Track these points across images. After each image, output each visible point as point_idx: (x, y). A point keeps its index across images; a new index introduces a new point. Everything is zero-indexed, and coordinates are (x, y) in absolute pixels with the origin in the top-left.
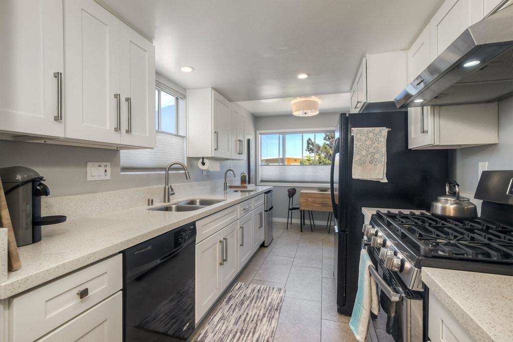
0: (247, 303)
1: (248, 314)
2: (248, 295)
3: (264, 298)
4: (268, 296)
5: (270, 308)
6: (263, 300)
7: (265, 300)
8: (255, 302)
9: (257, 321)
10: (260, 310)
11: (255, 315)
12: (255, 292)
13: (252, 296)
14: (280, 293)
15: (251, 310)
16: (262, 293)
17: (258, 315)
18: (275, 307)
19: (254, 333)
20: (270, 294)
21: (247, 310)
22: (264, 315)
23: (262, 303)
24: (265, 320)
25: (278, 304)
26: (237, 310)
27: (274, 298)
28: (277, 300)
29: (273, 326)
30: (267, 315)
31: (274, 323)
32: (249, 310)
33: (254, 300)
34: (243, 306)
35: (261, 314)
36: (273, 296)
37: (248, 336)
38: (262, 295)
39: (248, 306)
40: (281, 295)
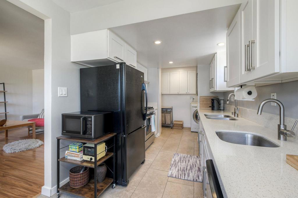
0: (189, 168)
1: (186, 163)
2: (190, 172)
3: (180, 170)
4: (178, 171)
5: (176, 165)
6: (180, 169)
7: (179, 169)
8: (184, 168)
9: (180, 161)
10: (180, 164)
11: (182, 162)
12: (187, 174)
13: (187, 171)
14: (171, 173)
15: (185, 165)
16: (182, 173)
17: (181, 162)
18: (173, 165)
19: (180, 157)
20: (177, 172)
21: (187, 164)
22: (178, 163)
23: (181, 168)
24: (177, 161)
25: (172, 167)
26: (192, 165)
27: (174, 170)
28: (173, 169)
29: (174, 159)
30: (177, 163)
31: (173, 160)
32: (186, 165)
33: (185, 169)
34: (190, 167)
35: (179, 163)
36: (175, 171)
37: (182, 157)
38: (182, 172)
39: (187, 166)
40: (171, 171)
